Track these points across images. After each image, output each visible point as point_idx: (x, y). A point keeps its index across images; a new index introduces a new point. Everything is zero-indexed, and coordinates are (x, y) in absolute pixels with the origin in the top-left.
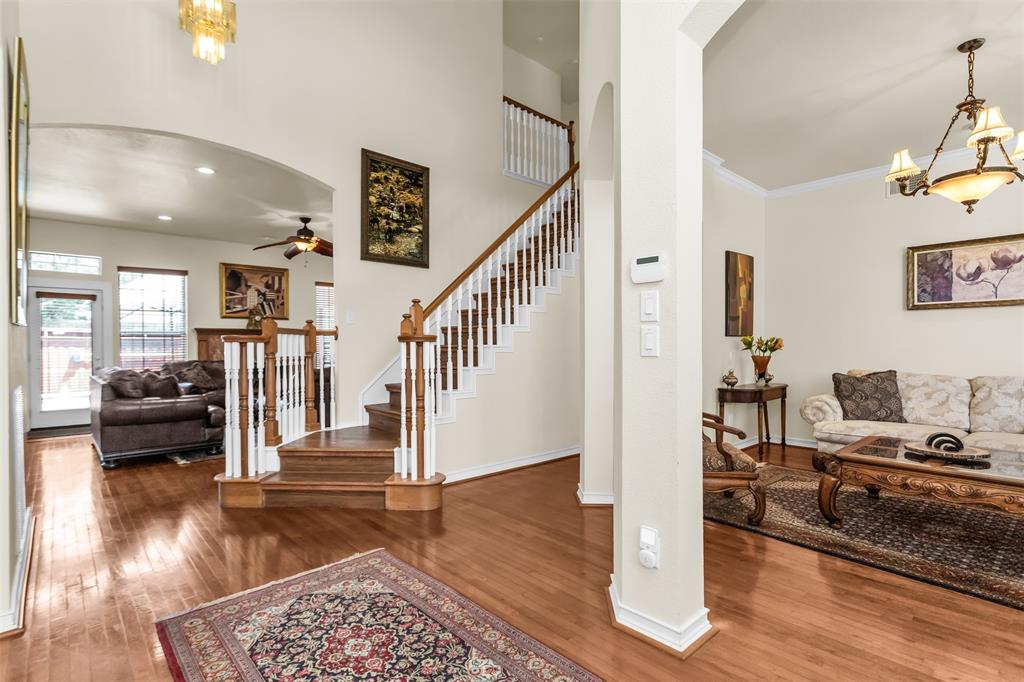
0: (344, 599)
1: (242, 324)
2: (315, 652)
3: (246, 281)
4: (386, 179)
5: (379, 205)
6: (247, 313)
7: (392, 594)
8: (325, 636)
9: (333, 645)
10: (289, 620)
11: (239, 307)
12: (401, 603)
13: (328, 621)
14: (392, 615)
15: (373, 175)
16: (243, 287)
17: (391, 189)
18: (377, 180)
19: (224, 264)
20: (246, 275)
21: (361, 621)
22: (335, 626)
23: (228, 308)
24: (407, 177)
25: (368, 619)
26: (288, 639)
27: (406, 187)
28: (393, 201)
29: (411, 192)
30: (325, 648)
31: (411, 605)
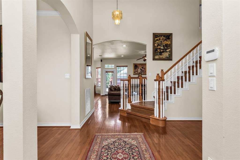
0: (126, 143)
1: (137, 76)
2: (112, 153)
3: (138, 67)
4: (160, 39)
5: (158, 46)
6: (138, 74)
7: (136, 146)
8: (116, 150)
9: (116, 153)
10: (113, 143)
11: (137, 73)
12: (137, 149)
13: (120, 147)
14: (132, 152)
15: (156, 39)
16: (137, 68)
17: (161, 41)
18: (157, 40)
19: (134, 64)
20: (138, 66)
21: (125, 150)
22: (120, 148)
23: (135, 73)
24: (165, 37)
25: (127, 150)
26: (110, 147)
27: (165, 40)
28: (161, 44)
29: (167, 41)
30: (114, 153)
31: (138, 151)
